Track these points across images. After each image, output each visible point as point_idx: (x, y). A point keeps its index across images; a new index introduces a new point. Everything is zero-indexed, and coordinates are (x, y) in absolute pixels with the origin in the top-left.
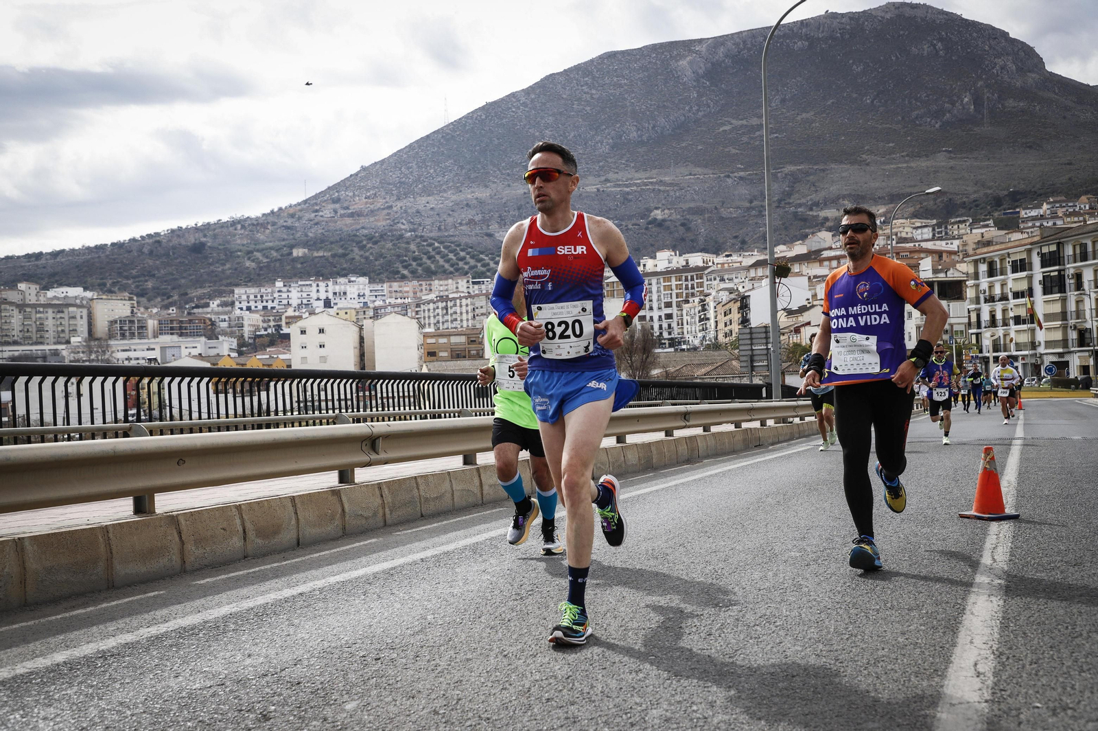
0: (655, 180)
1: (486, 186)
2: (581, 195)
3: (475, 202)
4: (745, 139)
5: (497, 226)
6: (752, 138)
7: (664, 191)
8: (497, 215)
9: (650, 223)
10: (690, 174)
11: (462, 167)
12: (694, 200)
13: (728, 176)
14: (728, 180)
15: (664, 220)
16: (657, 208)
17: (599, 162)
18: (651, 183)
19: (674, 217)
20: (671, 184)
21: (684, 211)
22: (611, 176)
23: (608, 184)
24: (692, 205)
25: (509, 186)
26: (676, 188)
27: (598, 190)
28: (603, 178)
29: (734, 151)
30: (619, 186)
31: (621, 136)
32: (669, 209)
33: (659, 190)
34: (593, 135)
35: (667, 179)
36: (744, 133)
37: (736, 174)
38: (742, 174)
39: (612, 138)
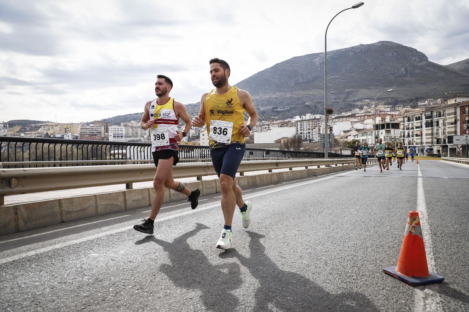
0: (307, 94)
1: (258, 95)
2: (285, 98)
3: (255, 100)
4: (334, 82)
5: (261, 106)
6: (336, 81)
7: (309, 97)
8: (261, 103)
9: (305, 106)
10: (317, 92)
11: (251, 90)
12: (318, 99)
13: (329, 93)
14: (328, 93)
15: (309, 105)
16: (307, 102)
17: (291, 88)
18: (306, 94)
19: (312, 104)
20: (312, 95)
21: (315, 103)
22: (294, 92)
23: (293, 95)
24: (317, 101)
25: (265, 95)
26: (313, 96)
27: (290, 96)
28: (292, 93)
29: (331, 85)
30: (296, 95)
31: (297, 81)
32: (311, 102)
33: (308, 96)
34: (289, 81)
35: (310, 93)
36: (334, 80)
37: (331, 92)
38: (333, 92)
39: (295, 82)
